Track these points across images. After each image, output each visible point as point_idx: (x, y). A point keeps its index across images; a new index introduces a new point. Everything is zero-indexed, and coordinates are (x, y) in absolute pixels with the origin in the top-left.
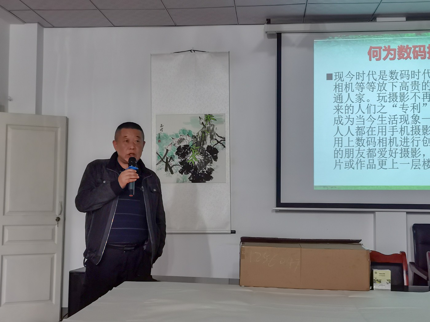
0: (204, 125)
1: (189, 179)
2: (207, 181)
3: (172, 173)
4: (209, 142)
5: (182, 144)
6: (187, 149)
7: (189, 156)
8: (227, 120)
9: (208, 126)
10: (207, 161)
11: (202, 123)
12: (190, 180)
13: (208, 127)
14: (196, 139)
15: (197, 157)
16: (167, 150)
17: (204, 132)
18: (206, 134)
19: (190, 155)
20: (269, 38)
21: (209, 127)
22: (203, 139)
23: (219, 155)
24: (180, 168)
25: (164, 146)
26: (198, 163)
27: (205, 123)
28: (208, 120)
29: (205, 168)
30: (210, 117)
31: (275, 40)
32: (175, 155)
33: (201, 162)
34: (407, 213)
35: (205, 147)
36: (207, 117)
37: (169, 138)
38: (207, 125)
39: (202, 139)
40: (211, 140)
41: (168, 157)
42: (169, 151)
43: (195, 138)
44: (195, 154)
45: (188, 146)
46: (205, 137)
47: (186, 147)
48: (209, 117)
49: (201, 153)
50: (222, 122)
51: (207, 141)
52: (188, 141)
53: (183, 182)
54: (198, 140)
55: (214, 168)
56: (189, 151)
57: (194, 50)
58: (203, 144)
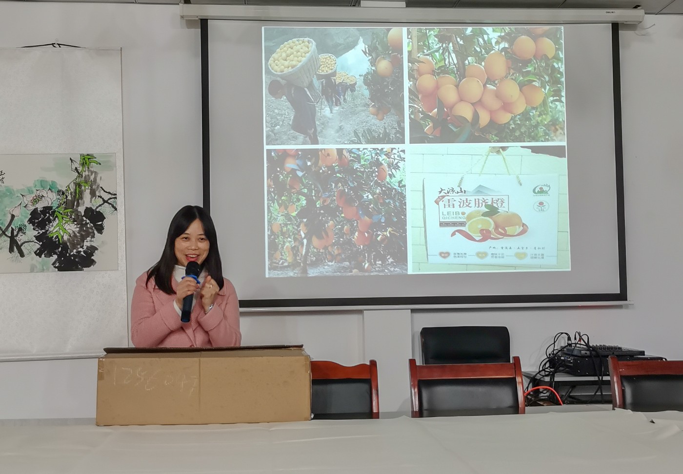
0: (78, 173)
1: (53, 264)
2: (85, 269)
3: (22, 255)
4: (88, 202)
5: (40, 206)
6: (49, 213)
7: (52, 226)
8: (119, 163)
9: (87, 173)
10: (85, 234)
11: (76, 168)
12: (55, 267)
13: (85, 177)
14: (65, 197)
15: (67, 227)
16: (13, 216)
17: (78, 185)
18: (83, 188)
19: (55, 223)
20: (188, 28)
21: (88, 175)
22: (78, 196)
23: (106, 223)
24: (37, 246)
25: (7, 209)
26: (69, 237)
27: (80, 169)
28: (86, 163)
29: (82, 245)
30: (89, 159)
31: (198, 31)
32: (26, 223)
33: (75, 235)
34: (413, 311)
35: (82, 209)
36: (84, 159)
37: (16, 196)
38: (85, 171)
39: (75, 196)
40: (91, 198)
41: (14, 228)
42: (16, 218)
43: (63, 193)
44: (64, 222)
45: (51, 208)
46: (81, 193)
47: (47, 209)
48: (87, 160)
49: (74, 221)
50: (110, 167)
51: (85, 199)
52: (51, 199)
53: (43, 270)
54: (69, 198)
55: (98, 246)
56: (53, 217)
57: (59, 44)
58: (78, 205)
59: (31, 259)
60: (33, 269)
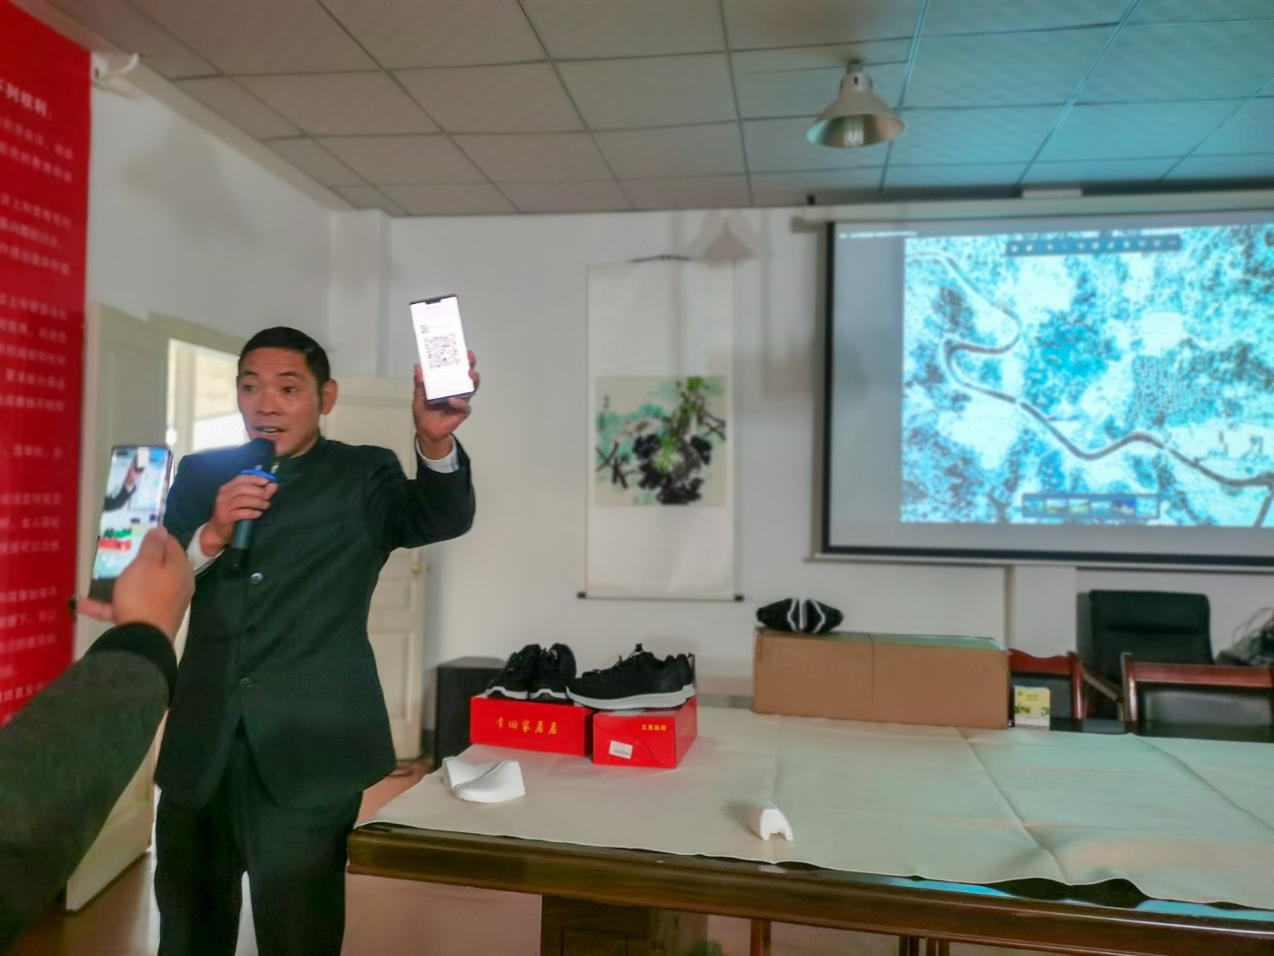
0: (685, 397)
1: (657, 497)
2: (689, 503)
3: (625, 486)
4: (694, 430)
5: (645, 433)
6: (654, 442)
7: (657, 455)
8: (729, 386)
9: (694, 398)
10: (691, 464)
11: (683, 393)
12: (659, 500)
13: (692, 402)
14: (670, 424)
15: (672, 457)
17: (684, 411)
18: (689, 414)
19: (660, 453)
21: (696, 401)
22: (684, 423)
23: (714, 454)
24: (641, 477)
25: (611, 436)
26: (673, 468)
27: (687, 394)
28: (693, 388)
29: (687, 477)
30: (697, 383)
31: (823, 236)
32: (630, 452)
33: (680, 466)
34: (1080, 568)
35: (688, 438)
36: (691, 383)
37: (621, 422)
38: (692, 396)
39: (681, 424)
40: (698, 426)
41: (618, 457)
42: (619, 446)
43: (669, 420)
44: (669, 451)
45: (655, 436)
46: (687, 420)
47: (652, 438)
48: (694, 383)
49: (680, 450)
50: (720, 391)
51: (691, 427)
53: (646, 503)
54: (675, 425)
55: (704, 478)
56: (658, 446)
58: (684, 433)
59: (634, 491)
60: (636, 502)
